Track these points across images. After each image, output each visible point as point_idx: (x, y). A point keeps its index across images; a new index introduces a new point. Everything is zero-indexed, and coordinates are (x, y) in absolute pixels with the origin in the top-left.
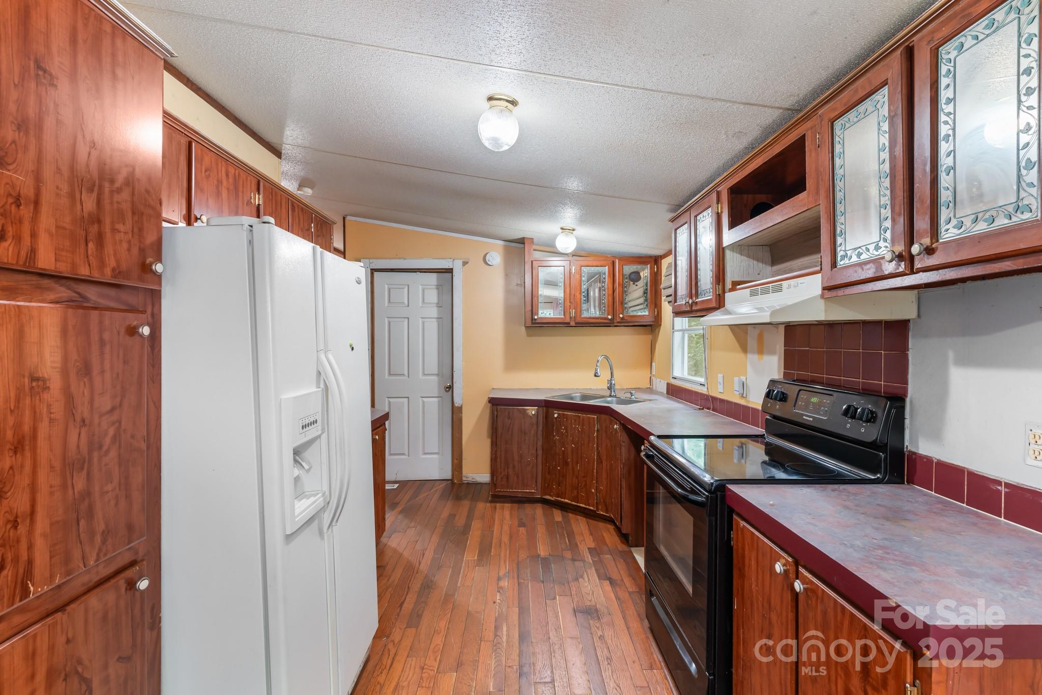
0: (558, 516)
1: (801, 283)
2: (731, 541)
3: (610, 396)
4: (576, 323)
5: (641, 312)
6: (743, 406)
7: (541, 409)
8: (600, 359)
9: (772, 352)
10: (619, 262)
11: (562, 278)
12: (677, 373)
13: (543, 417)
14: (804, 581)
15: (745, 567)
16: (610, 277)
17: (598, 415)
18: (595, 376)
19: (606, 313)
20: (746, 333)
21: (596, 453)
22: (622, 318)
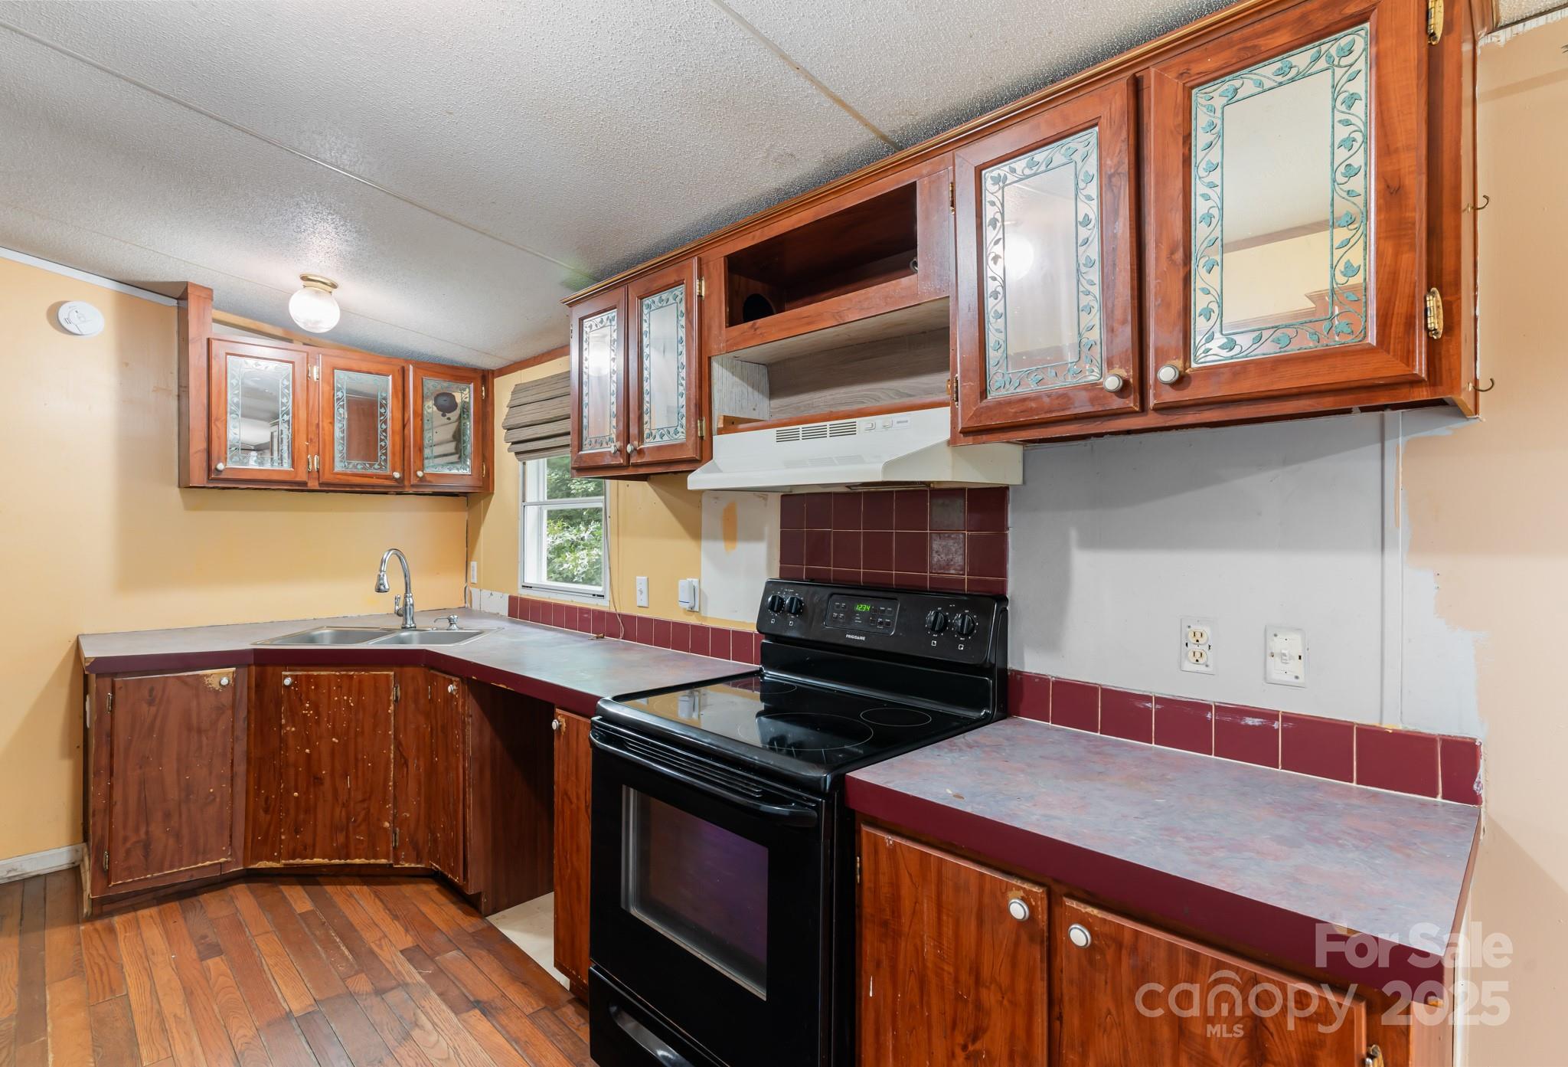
0: (299, 899)
1: (898, 422)
2: (855, 875)
3: (404, 628)
4: (321, 484)
5: (458, 469)
6: (694, 626)
7: (244, 671)
8: (387, 556)
9: (755, 536)
10: (414, 371)
11: (287, 387)
12: (530, 579)
13: (249, 688)
14: (1086, 922)
15: (899, 917)
16: (397, 397)
17: (397, 669)
18: (379, 590)
19: (389, 465)
20: (700, 507)
21: (392, 748)
22: (422, 479)
